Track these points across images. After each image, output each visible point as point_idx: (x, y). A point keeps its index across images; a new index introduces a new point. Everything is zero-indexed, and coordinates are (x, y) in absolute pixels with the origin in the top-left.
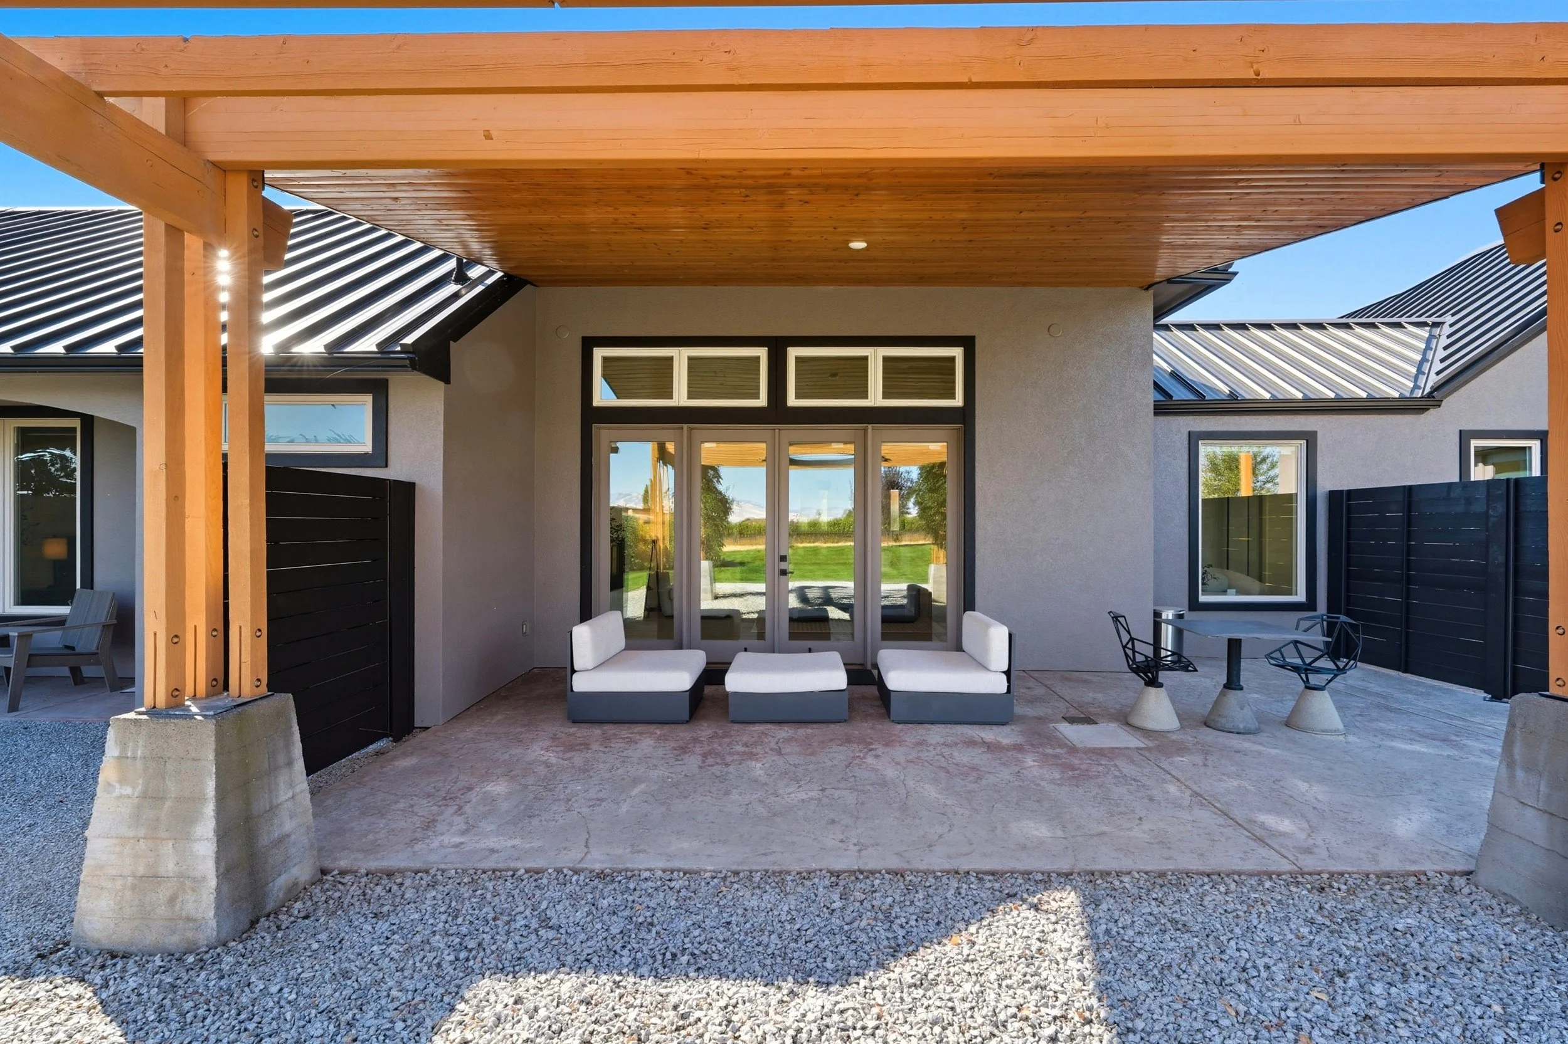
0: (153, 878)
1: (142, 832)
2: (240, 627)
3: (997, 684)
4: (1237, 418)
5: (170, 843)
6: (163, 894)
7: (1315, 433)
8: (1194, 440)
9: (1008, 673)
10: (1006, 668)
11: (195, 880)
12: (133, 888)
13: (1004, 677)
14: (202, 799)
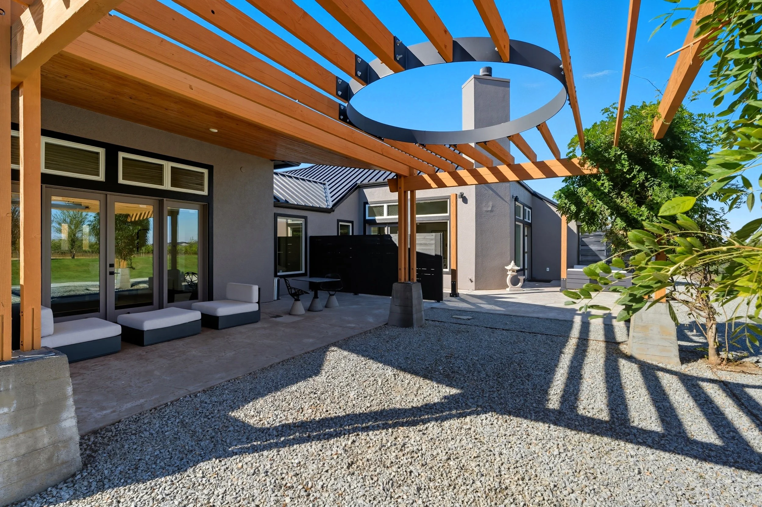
0: (33, 452)
1: (20, 430)
2: (33, 309)
3: (254, 307)
4: (282, 209)
5: (44, 429)
6: (43, 457)
7: (307, 217)
8: (276, 216)
9: (258, 303)
10: (257, 301)
11: (65, 441)
12: (18, 463)
13: (257, 304)
14: (65, 398)
